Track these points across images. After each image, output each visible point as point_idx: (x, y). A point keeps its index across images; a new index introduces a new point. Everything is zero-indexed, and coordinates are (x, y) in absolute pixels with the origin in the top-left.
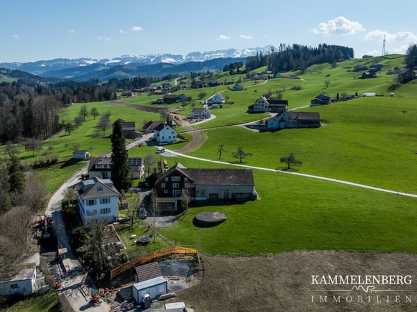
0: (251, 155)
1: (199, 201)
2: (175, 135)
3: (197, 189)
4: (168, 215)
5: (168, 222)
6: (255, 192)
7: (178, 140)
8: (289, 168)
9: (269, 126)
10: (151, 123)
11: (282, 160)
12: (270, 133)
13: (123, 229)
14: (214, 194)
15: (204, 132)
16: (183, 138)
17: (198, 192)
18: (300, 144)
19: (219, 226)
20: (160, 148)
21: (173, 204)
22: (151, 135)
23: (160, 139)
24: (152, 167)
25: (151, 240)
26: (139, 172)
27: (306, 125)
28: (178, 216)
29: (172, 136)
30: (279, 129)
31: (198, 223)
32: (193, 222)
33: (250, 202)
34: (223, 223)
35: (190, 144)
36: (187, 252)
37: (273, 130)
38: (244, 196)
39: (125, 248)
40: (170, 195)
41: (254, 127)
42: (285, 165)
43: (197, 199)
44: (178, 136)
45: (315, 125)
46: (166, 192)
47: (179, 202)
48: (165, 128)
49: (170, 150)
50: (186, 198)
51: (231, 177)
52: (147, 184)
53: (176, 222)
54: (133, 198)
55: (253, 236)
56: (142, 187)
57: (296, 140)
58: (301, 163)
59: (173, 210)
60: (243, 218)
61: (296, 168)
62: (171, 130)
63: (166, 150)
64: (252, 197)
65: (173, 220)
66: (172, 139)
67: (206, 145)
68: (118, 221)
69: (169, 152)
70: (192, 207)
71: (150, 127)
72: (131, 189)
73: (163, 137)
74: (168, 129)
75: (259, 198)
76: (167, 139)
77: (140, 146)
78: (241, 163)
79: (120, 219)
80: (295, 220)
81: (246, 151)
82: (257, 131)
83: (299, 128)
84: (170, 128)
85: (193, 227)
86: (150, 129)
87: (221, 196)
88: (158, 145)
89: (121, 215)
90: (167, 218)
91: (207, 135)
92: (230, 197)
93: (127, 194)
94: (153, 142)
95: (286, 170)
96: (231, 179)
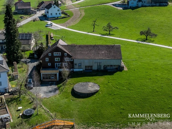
0: (117, 28)
1: (77, 72)
2: (60, 12)
3: (75, 62)
4: (51, 85)
5: (50, 92)
6: (123, 64)
7: (63, 15)
8: (147, 39)
9: (130, 5)
10: (43, 3)
11: (142, 33)
12: (131, 10)
13: (12, 100)
14: (89, 66)
15: (82, 9)
16: (66, 14)
17: (76, 64)
18: (154, 19)
19: (93, 97)
20: (49, 22)
21: (56, 75)
22: (43, 12)
23: (49, 15)
24: (40, 42)
25: (35, 112)
26: (30, 45)
27: (158, 4)
28: (59, 85)
29: (58, 13)
30: (137, 7)
31: (75, 94)
32: (72, 92)
33: (118, 72)
34: (97, 94)
35: (71, 19)
36: (66, 124)
37: (133, 8)
38: (114, 67)
39: (12, 121)
40: (53, 67)
41: (119, 5)
42: (144, 37)
43: (75, 70)
44: (63, 13)
45: (165, 4)
46: (49, 64)
47: (60, 73)
48: (53, 7)
49: (56, 24)
50: (66, 71)
51: (103, 52)
52: (35, 55)
53: (57, 92)
54: (23, 69)
55: (122, 107)
56: (32, 58)
57: (150, 16)
58: (156, 35)
59: (56, 80)
60: (114, 89)
61: (152, 39)
62: (57, 8)
63: (53, 24)
64: (120, 69)
65: (55, 90)
66: (58, 15)
67: (84, 19)
68: (9, 92)
69: (56, 26)
70: (71, 78)
71: (42, 6)
72: (23, 60)
73: (51, 14)
74: (55, 7)
75: (126, 69)
76: (54, 15)
77: (34, 21)
78: (109, 34)
79: (10, 91)
80: (157, 91)
81: (113, 25)
82: (121, 9)
83: (152, 6)
84: (56, 7)
85: (71, 97)
86: (43, 7)
87: (95, 68)
88: (48, 20)
89: (12, 86)
90: (50, 88)
91: (84, 12)
92: (102, 68)
93: (18, 66)
94: (44, 17)
95: (144, 41)
96: (103, 54)
